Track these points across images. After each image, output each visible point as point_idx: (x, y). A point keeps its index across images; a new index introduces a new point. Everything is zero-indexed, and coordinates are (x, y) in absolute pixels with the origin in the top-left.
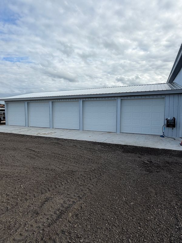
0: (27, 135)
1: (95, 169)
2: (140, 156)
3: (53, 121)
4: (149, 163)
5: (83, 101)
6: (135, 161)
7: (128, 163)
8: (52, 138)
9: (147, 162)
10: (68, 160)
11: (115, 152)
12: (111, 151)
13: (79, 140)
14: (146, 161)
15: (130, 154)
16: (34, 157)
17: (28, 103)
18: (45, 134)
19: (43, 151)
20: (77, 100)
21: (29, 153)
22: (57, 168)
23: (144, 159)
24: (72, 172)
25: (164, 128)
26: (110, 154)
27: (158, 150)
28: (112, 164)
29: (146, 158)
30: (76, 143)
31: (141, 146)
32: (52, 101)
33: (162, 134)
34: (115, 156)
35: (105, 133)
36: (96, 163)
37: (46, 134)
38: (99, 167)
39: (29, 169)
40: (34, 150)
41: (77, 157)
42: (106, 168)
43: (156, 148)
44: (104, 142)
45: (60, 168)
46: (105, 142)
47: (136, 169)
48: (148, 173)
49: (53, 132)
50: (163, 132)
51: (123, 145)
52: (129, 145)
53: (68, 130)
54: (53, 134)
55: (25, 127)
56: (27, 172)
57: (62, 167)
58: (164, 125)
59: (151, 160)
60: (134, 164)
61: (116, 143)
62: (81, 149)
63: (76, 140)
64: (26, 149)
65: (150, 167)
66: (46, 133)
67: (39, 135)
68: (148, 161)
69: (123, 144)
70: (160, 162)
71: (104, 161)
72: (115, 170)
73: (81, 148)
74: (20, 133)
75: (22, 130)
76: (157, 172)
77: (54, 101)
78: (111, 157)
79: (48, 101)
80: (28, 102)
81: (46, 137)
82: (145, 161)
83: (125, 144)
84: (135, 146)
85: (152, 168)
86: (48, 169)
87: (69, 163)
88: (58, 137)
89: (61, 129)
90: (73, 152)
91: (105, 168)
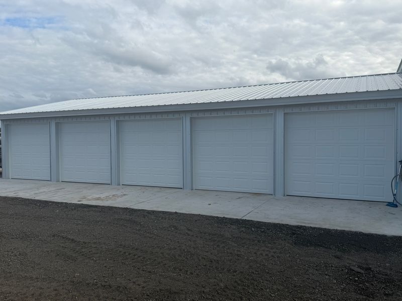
0: (54, 202)
1: (226, 287)
2: (338, 253)
3: (119, 167)
4: (362, 272)
5: (191, 118)
6: (326, 266)
7: (311, 271)
8: (116, 208)
9: (359, 270)
10: (159, 263)
11: (275, 243)
12: (264, 242)
13: (183, 214)
14: (354, 266)
15: (312, 248)
16: (74, 255)
17: (57, 124)
18: (98, 199)
19: (95, 241)
20: (177, 116)
21: (62, 245)
22: (131, 284)
23: (350, 262)
24: (170, 293)
25: (396, 183)
26: (263, 248)
27: (383, 238)
28: (268, 273)
29: (353, 260)
30: (176, 220)
31: (339, 228)
32: (117, 118)
33: (391, 200)
34: (275, 253)
35: (245, 195)
36: (229, 271)
37: (102, 200)
38: (236, 282)
39: (62, 287)
40: (73, 240)
41: (180, 256)
42: (255, 283)
43: (378, 233)
44: (244, 218)
45: (139, 285)
46: (247, 219)
47: (332, 287)
48: (364, 297)
49: (119, 193)
50: (394, 195)
51: (293, 226)
52: (309, 225)
53: (156, 189)
54: (119, 200)
55: (50, 183)
56: (56, 295)
57: (144, 282)
58: (396, 176)
59: (367, 264)
60: (326, 275)
61: (276, 222)
62: (189, 235)
63: (176, 213)
64: (54, 236)
65: (367, 282)
66: (102, 196)
67: (85, 202)
68: (359, 267)
69: (293, 222)
70: (391, 269)
71: (247, 267)
72: (279, 290)
73: (189, 232)
74: (37, 198)
75: (41, 190)
76: (385, 294)
77: (122, 118)
78: (266, 255)
79: (107, 118)
80: (58, 121)
81: (103, 207)
82: (352, 268)
83: (300, 224)
84: (325, 230)
85: (372, 284)
86: (110, 286)
87: (160, 270)
88: (132, 207)
89: (139, 188)
90: (169, 242)
91: (252, 284)
